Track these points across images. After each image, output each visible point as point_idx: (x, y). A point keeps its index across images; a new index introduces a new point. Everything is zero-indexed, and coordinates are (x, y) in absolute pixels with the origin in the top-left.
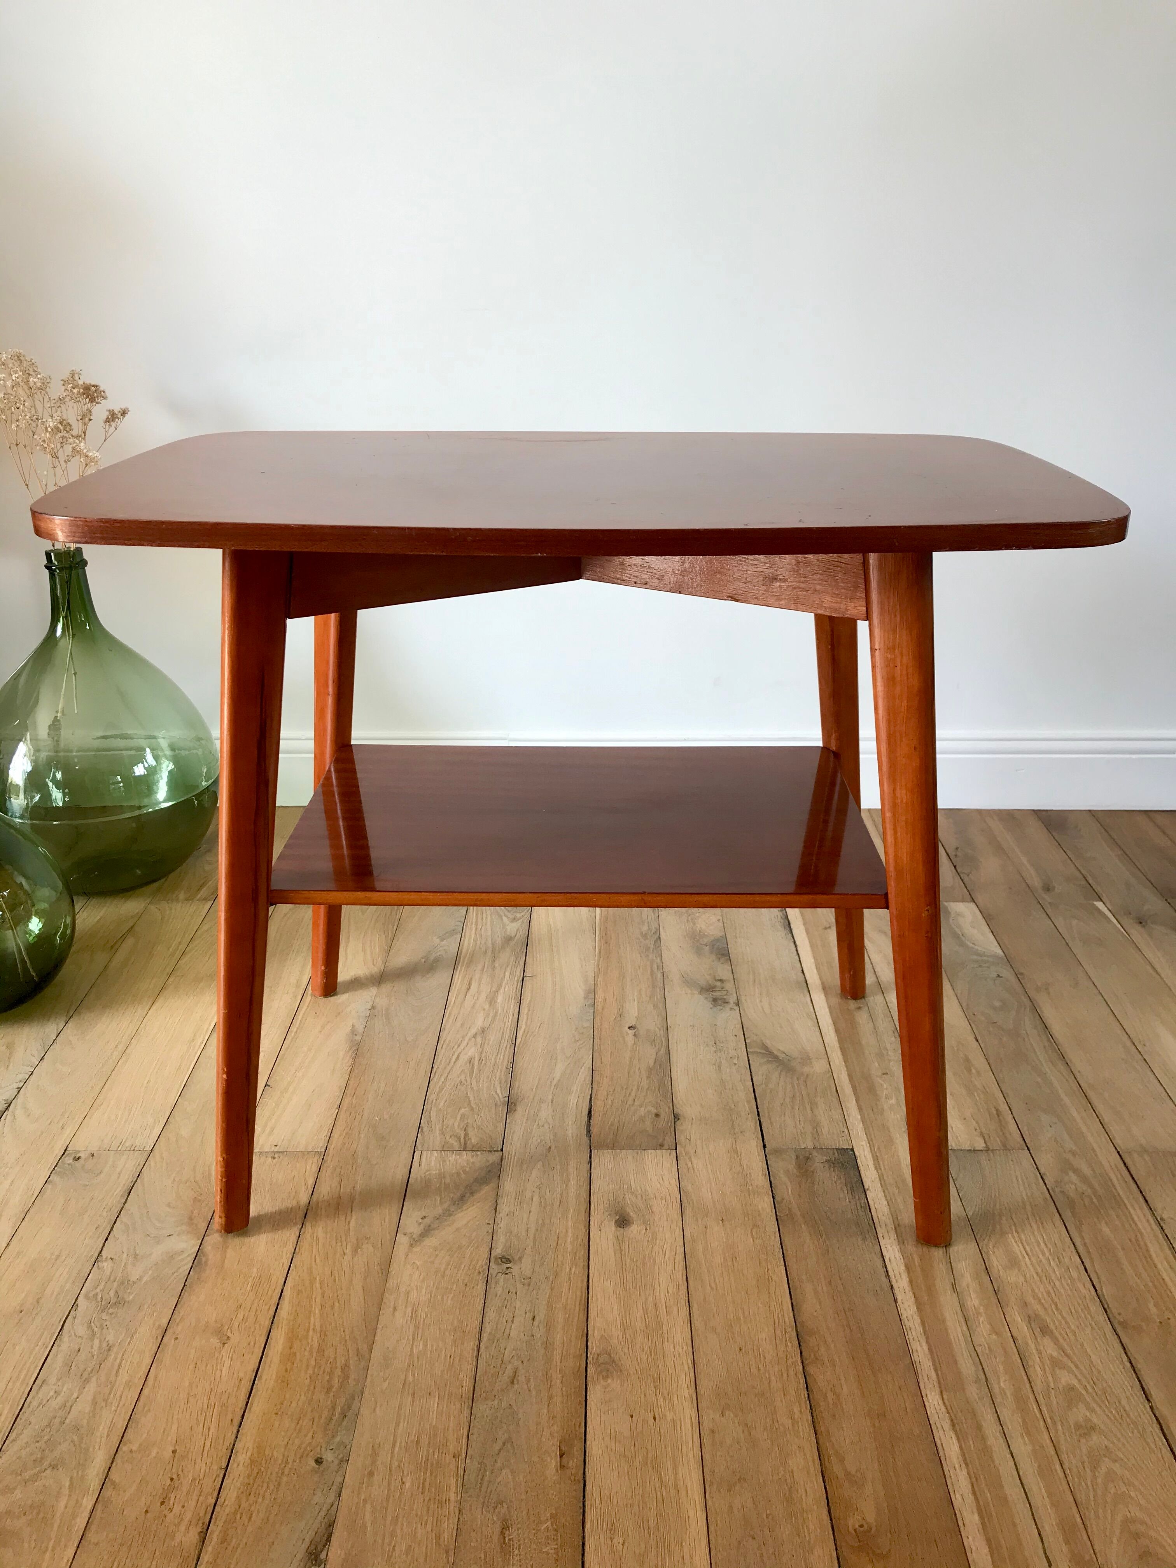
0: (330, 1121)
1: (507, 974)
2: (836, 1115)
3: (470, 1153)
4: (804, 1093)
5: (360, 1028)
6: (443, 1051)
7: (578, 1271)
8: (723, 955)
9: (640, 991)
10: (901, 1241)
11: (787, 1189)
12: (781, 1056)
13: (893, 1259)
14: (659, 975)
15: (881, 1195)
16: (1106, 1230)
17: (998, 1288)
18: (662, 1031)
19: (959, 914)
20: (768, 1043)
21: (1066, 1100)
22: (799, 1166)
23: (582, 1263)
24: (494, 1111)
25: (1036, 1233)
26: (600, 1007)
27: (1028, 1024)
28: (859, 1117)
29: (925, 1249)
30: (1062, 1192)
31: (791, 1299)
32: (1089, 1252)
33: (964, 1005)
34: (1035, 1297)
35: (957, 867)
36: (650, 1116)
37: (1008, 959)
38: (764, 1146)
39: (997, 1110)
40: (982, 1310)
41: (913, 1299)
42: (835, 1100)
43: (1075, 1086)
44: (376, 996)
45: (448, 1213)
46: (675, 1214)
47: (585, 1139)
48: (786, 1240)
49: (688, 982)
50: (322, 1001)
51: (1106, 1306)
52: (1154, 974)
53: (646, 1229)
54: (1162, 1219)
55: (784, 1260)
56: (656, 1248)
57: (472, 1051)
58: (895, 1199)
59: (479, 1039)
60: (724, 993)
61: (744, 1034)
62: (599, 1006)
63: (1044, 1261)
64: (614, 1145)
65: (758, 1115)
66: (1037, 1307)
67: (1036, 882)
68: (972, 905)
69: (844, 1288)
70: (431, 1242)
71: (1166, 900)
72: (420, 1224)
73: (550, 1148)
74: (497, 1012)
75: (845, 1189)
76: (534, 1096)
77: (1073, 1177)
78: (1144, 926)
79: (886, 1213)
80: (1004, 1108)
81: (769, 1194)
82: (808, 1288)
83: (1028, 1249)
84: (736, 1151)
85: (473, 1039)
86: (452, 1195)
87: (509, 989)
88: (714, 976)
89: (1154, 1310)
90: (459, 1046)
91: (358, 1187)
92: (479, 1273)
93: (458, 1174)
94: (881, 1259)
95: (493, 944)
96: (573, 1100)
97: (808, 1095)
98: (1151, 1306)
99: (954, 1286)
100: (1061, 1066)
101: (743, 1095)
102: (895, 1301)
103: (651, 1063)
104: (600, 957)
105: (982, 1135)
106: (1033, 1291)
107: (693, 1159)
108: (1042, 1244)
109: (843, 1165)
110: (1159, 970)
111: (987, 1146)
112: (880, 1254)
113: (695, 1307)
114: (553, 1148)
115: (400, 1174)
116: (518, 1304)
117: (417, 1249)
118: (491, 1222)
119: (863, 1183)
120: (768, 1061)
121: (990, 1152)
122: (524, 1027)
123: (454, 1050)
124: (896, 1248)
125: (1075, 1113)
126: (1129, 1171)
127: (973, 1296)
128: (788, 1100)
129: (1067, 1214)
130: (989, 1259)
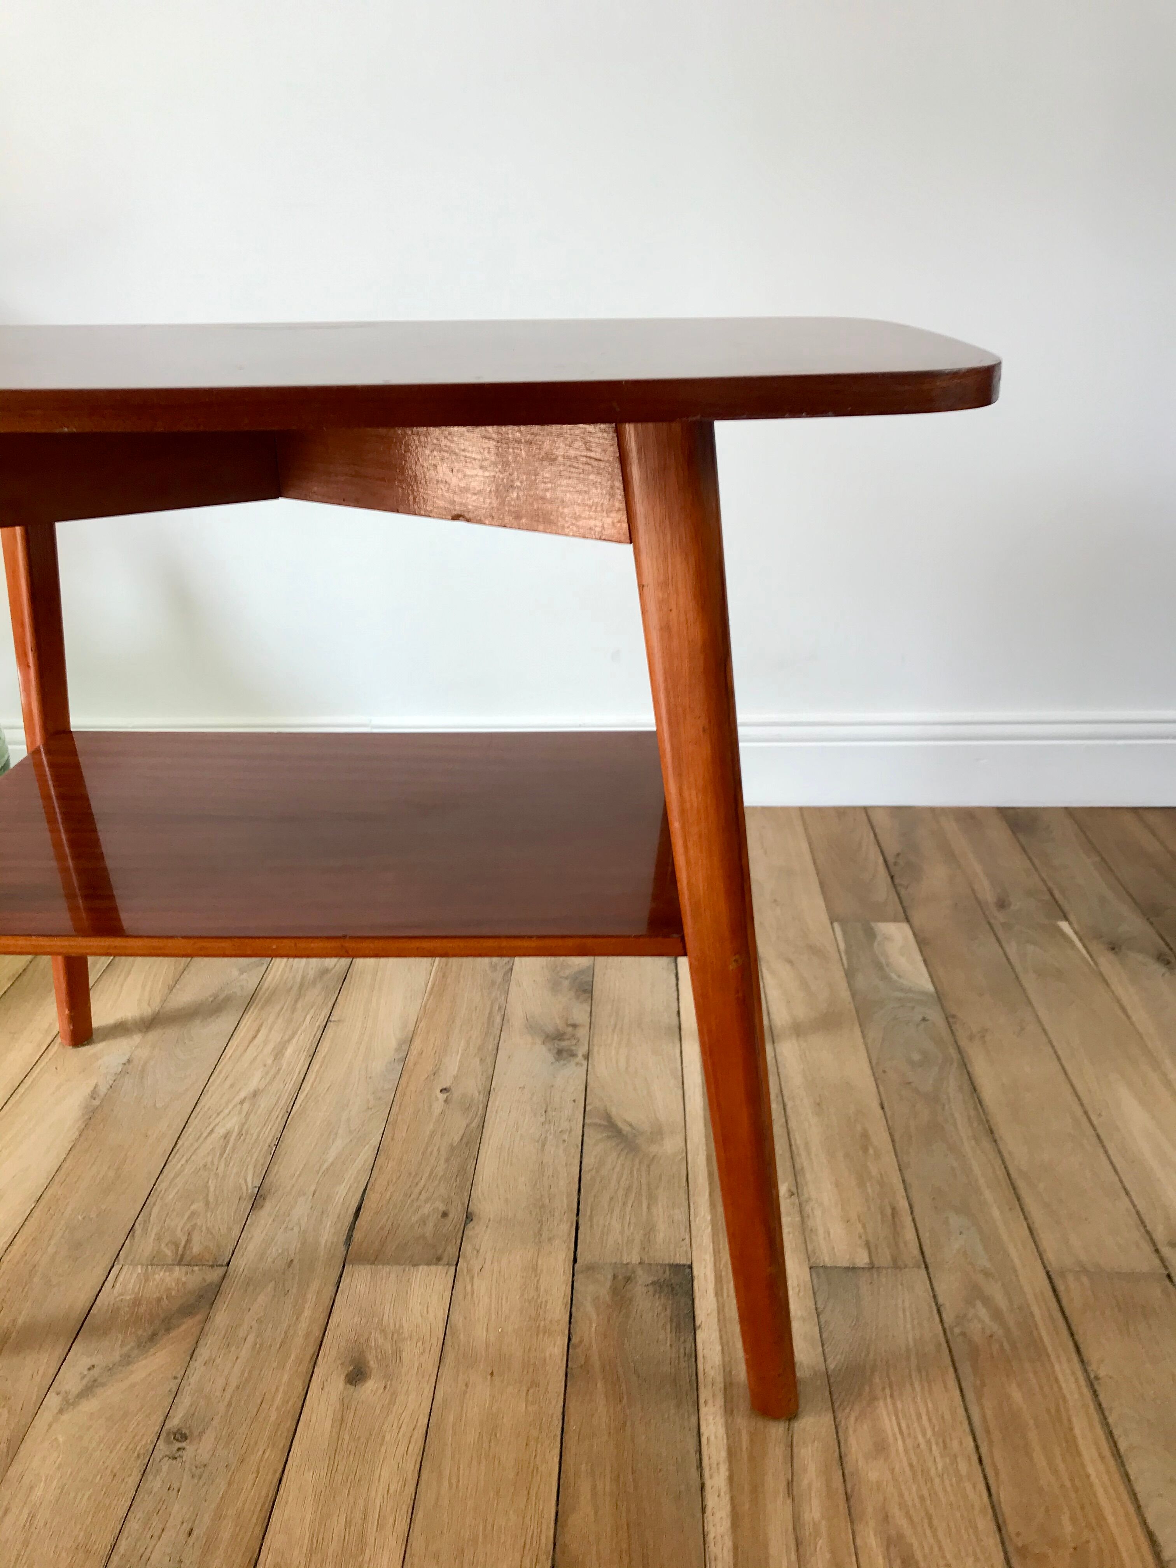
0: (20, 1221)
1: (308, 1018)
2: (679, 1215)
3: (184, 1269)
4: (644, 1181)
5: (103, 1090)
6: (197, 1120)
7: (274, 1457)
8: (585, 991)
9: (468, 1043)
10: (729, 1410)
11: (591, 1326)
12: (626, 1129)
13: (712, 1438)
14: (498, 1019)
15: (715, 1335)
16: (1017, 1396)
17: (853, 1490)
18: (482, 1096)
19: (887, 938)
20: (614, 1111)
21: (988, 1195)
22: (615, 1291)
23: (283, 1442)
24: (234, 1207)
25: (919, 1399)
26: (411, 1064)
27: (952, 1086)
28: (709, 1218)
29: (760, 1423)
30: (964, 1334)
31: (557, 1504)
32: (988, 1432)
33: (874, 1062)
34: (902, 1505)
35: (895, 878)
36: (435, 1216)
37: (939, 997)
38: (575, 1261)
39: (894, 1209)
40: (823, 1528)
41: (728, 1508)
42: (684, 1196)
43: (1001, 1173)
44: (137, 1047)
45: (127, 1360)
46: (430, 1361)
47: (342, 1249)
48: (572, 1405)
49: (532, 1027)
50: (71, 1051)
51: (1000, 1521)
52: (1123, 1017)
53: (385, 1387)
54: (1097, 1378)
55: (562, 1439)
56: (391, 1417)
57: (232, 1123)
58: (734, 1343)
59: (246, 1106)
60: (574, 1042)
61: (585, 1099)
62: (411, 1059)
63: (923, 1446)
64: (375, 1258)
65: (578, 1214)
66: (903, 1522)
67: (988, 895)
68: (905, 927)
69: (635, 1489)
70: (89, 1406)
71: (1148, 919)
72: (84, 1377)
73: (292, 1261)
74: (279, 1070)
75: (668, 1326)
76: (293, 1186)
77: (982, 1312)
78: (1116, 954)
79: (717, 1363)
80: (903, 1204)
81: (563, 1333)
82: (585, 1488)
83: (904, 1426)
84: (535, 1268)
85: (239, 1106)
86: (140, 1332)
87: (304, 1038)
88: (567, 1019)
89: (1068, 1528)
90: (218, 1114)
91: (20, 1321)
92: (138, 1456)
93: (159, 1300)
94: (696, 1438)
95: (303, 978)
96: (341, 1191)
97: (649, 1184)
98: (1065, 1519)
99: (790, 1484)
100: (986, 1144)
101: (565, 1184)
102: (703, 1509)
103: (457, 1139)
104: (430, 994)
105: (867, 1245)
106: (901, 1495)
107: (475, 1280)
108: (925, 1418)
109: (673, 1289)
110: (1130, 1012)
111: (871, 1262)
112: (696, 1430)
113: (419, 1515)
114: (295, 1262)
115: (82, 1300)
116: (176, 1507)
117: (65, 1417)
118: (180, 1376)
119: (694, 1317)
120: (608, 1137)
121: (874, 1270)
122: (307, 1089)
123: (211, 1120)
124: (720, 1421)
125: (996, 1213)
126: (1059, 1301)
127: (815, 1502)
128: (621, 1192)
129: (966, 1369)
130: (846, 1440)
